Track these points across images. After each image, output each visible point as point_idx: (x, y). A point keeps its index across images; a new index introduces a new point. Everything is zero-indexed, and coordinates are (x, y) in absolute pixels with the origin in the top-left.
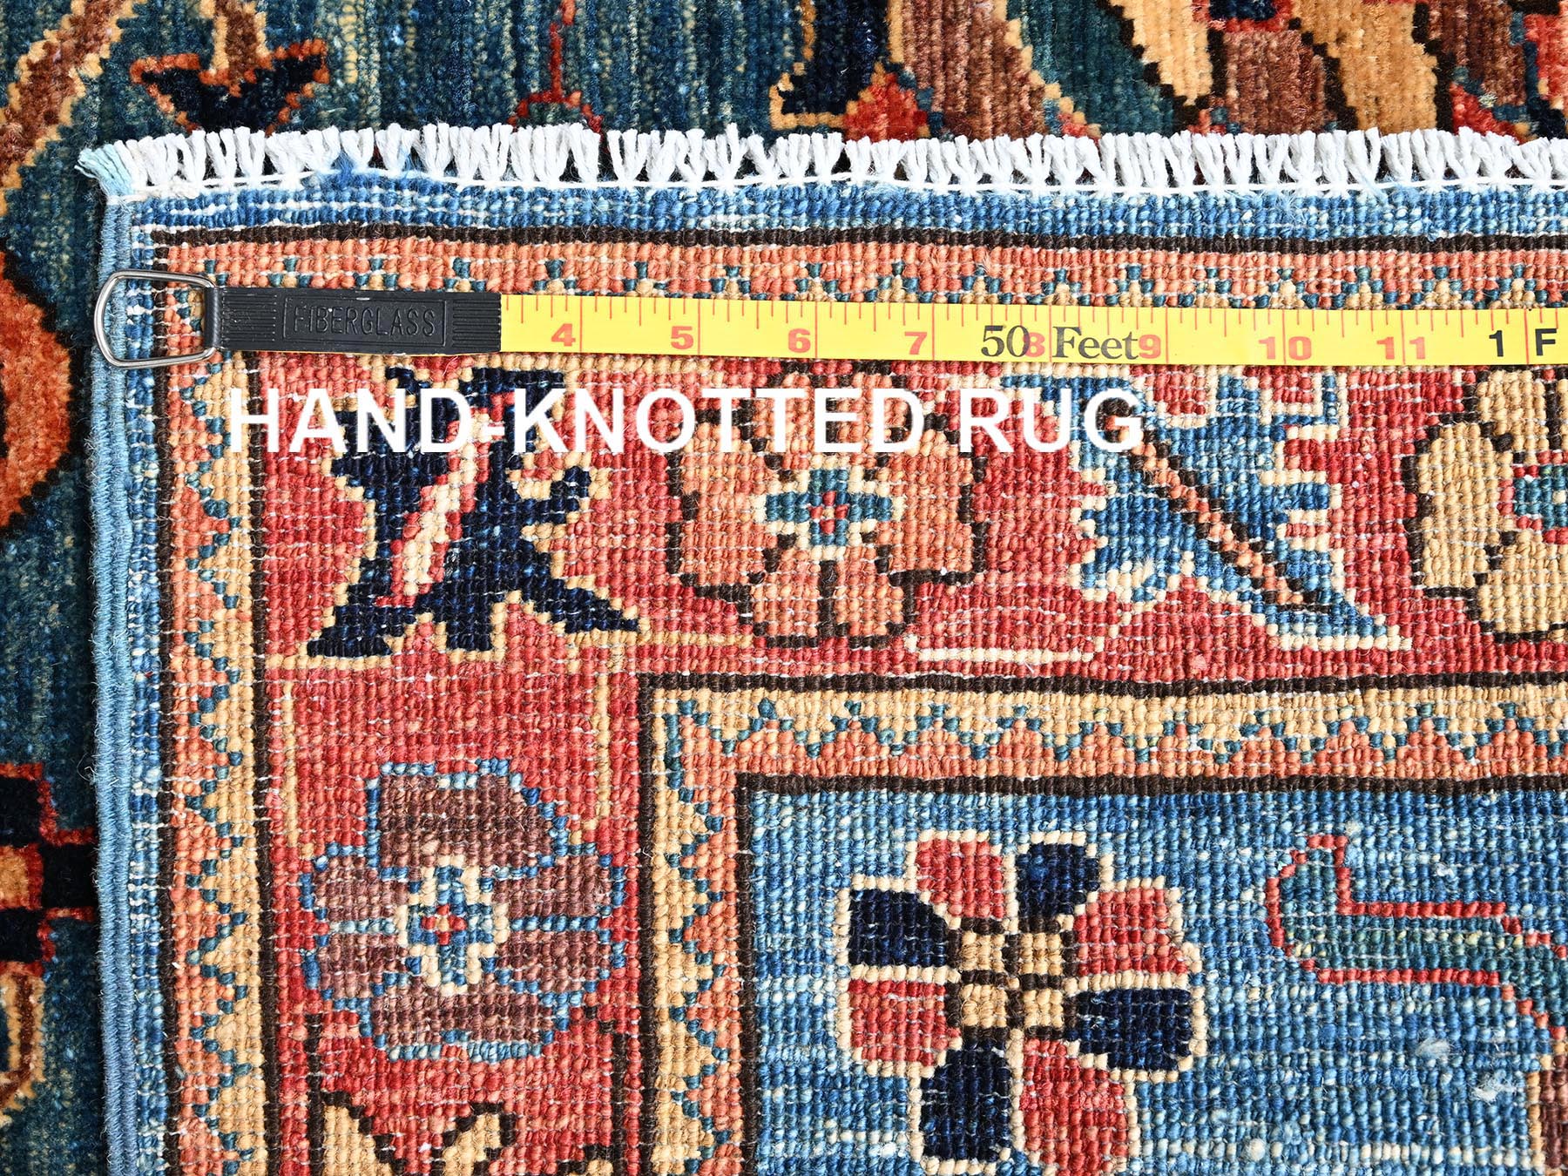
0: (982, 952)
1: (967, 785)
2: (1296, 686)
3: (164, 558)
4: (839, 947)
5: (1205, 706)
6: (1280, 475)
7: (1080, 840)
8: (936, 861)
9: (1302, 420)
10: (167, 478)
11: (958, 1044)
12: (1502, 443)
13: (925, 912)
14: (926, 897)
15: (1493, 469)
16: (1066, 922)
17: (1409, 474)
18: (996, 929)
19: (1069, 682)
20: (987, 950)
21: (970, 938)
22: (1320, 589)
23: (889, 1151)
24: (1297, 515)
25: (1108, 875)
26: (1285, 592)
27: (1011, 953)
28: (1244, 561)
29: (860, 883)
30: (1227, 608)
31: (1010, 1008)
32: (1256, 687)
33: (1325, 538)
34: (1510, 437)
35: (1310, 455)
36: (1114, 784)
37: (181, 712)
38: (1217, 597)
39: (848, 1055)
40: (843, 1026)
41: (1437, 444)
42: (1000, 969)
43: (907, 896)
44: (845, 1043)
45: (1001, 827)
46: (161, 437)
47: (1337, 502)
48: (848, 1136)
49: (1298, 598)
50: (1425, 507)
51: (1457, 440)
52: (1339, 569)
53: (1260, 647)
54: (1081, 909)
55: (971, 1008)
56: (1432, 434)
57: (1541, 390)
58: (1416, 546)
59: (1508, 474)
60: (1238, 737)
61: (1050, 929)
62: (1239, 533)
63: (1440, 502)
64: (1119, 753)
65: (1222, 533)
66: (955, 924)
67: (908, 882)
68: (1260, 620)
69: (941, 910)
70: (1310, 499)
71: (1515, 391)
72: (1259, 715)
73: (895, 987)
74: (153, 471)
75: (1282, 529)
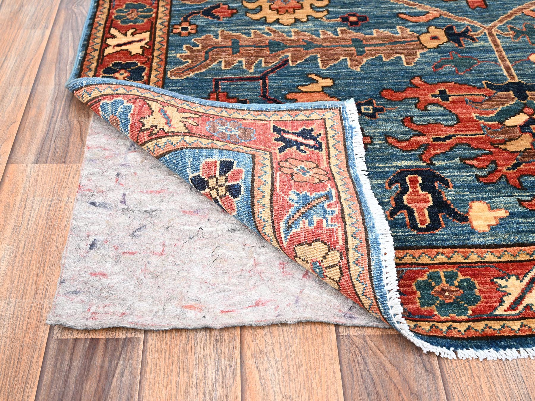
0: (222, 180)
1: (253, 175)
2: (273, 227)
3: (288, 110)
4: (224, 159)
5: (268, 211)
6: (315, 219)
7: (242, 193)
8: (239, 172)
9: (327, 221)
10: (301, 111)
11: (206, 179)
12: (324, 257)
13: (229, 170)
14: (232, 170)
15: (319, 256)
16: (228, 194)
17: (316, 241)
18: (226, 181)
19: (273, 189)
20: (222, 181)
21: (224, 178)
22: (292, 227)
23: (188, 172)
24: (307, 221)
25: (236, 199)
26: (291, 221)
27: (222, 185)
28: (297, 214)
29: (235, 162)
30: (288, 212)
31: (213, 187)
32: (272, 219)
33: (302, 227)
34: (326, 259)
35: (320, 222)
36: (253, 197)
37: (264, 113)
38: (290, 210)
39: (203, 161)
40: (209, 160)
41: (323, 244)
42: (219, 184)
43: (232, 167)
44: (206, 160)
45: (245, 181)
46: (307, 110)
47: (310, 228)
48: (189, 164)
49: (290, 224)
50: (310, 245)
51: (324, 248)
52: (296, 230)
53: (280, 219)
54: (230, 196)
55: (212, 180)
56: (325, 244)
57: (336, 263)
58: (301, 244)
59: (318, 260)
60: (262, 218)
61: (226, 191)
62: (303, 213)
63: (311, 247)
64: (259, 197)
65: (303, 210)
66: (227, 175)
67: (235, 167)
68: (285, 218)
69: (229, 172)
70: (310, 224)
71: (335, 258)
72: (267, 221)
73: (216, 167)
74: (302, 109)
75: (304, 219)
